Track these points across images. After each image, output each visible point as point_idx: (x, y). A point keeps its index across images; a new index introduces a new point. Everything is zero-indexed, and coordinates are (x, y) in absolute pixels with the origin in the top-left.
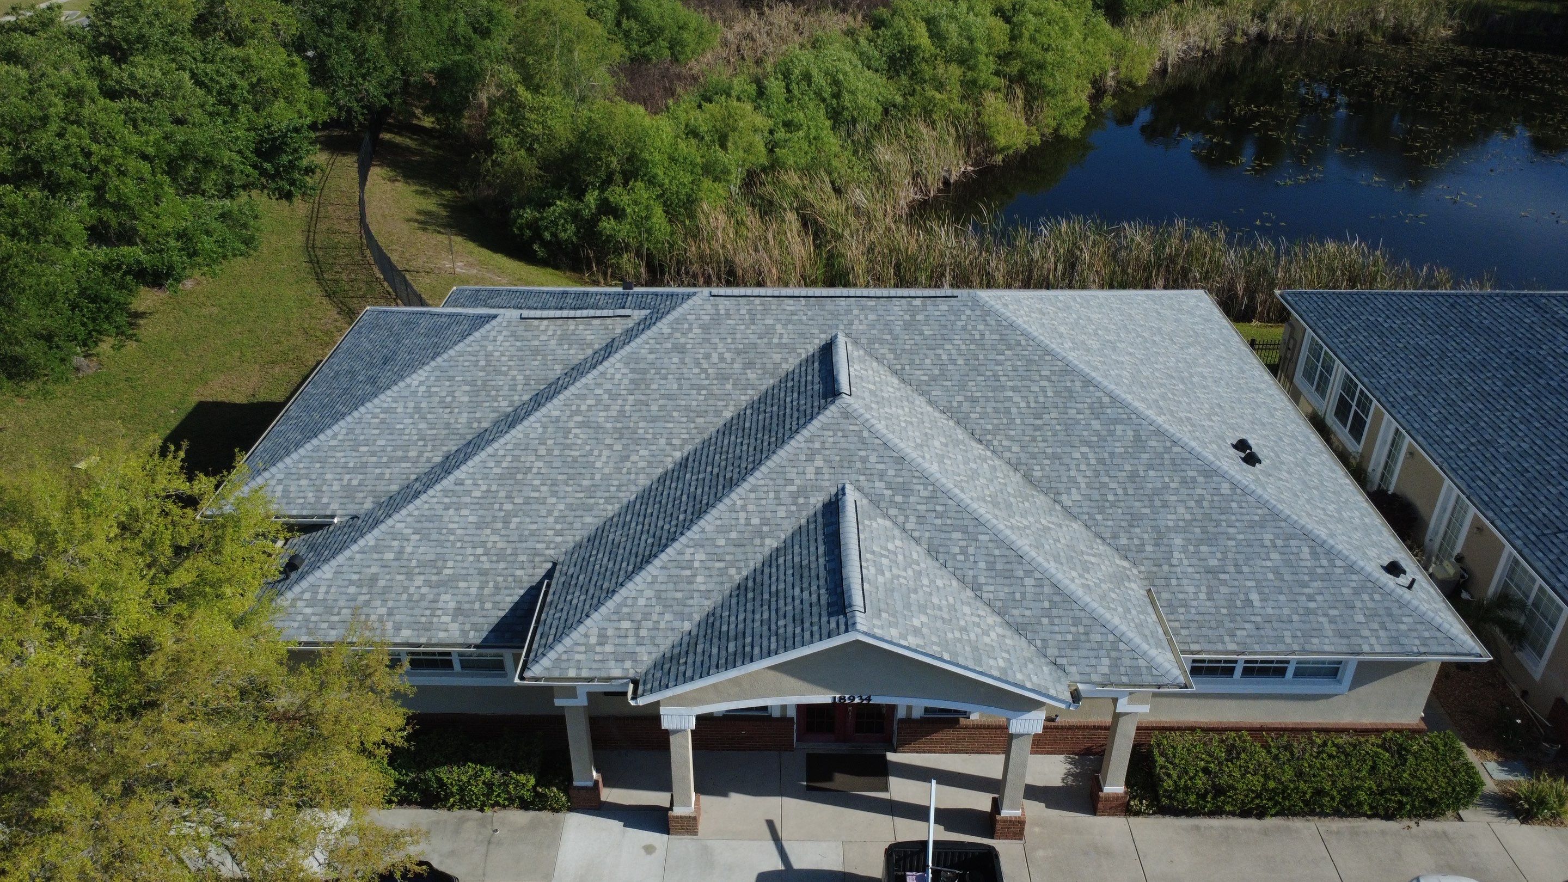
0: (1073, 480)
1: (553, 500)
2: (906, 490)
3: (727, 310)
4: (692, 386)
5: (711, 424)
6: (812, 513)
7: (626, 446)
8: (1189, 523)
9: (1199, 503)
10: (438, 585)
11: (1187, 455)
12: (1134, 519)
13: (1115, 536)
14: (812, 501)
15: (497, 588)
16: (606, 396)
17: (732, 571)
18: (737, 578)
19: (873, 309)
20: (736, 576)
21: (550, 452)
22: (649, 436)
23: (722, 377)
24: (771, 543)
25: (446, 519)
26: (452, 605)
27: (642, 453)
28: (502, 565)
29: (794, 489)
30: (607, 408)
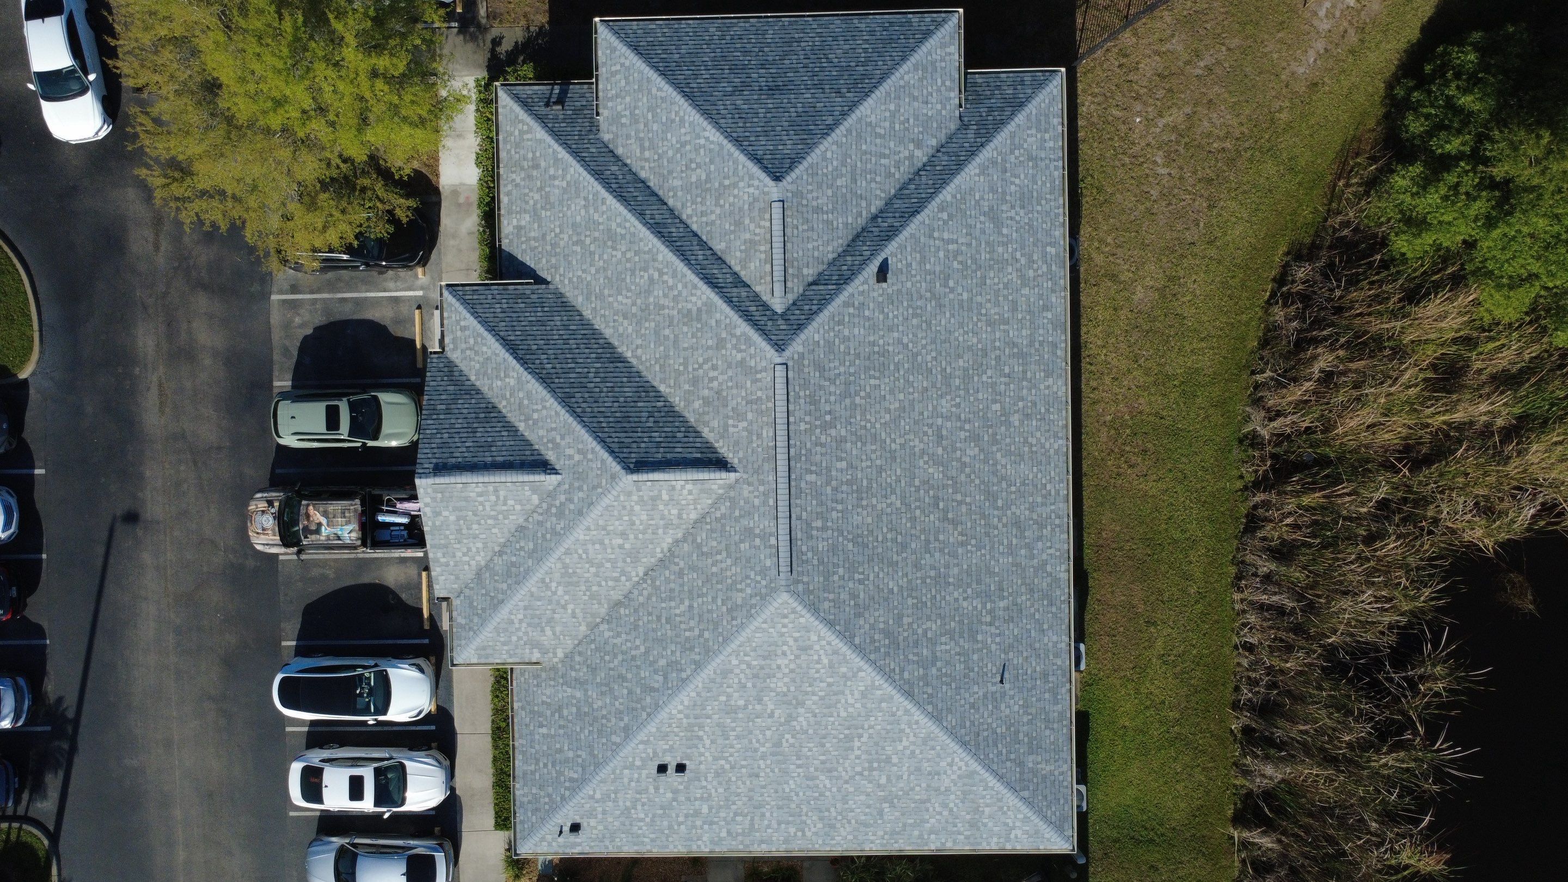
1: (593, 270)
2: (560, 514)
3: (760, 380)
4: (685, 359)
5: (654, 377)
6: (543, 452)
7: (634, 315)
10: (535, 210)
14: (550, 453)
15: (536, 248)
16: (676, 293)
17: (504, 403)
18: (500, 406)
19: (765, 503)
20: (502, 405)
21: (628, 260)
22: (643, 331)
23: (695, 382)
24: (521, 427)
25: (577, 201)
26: (523, 223)
27: (630, 329)
28: (549, 248)
29: (558, 440)
30: (665, 296)
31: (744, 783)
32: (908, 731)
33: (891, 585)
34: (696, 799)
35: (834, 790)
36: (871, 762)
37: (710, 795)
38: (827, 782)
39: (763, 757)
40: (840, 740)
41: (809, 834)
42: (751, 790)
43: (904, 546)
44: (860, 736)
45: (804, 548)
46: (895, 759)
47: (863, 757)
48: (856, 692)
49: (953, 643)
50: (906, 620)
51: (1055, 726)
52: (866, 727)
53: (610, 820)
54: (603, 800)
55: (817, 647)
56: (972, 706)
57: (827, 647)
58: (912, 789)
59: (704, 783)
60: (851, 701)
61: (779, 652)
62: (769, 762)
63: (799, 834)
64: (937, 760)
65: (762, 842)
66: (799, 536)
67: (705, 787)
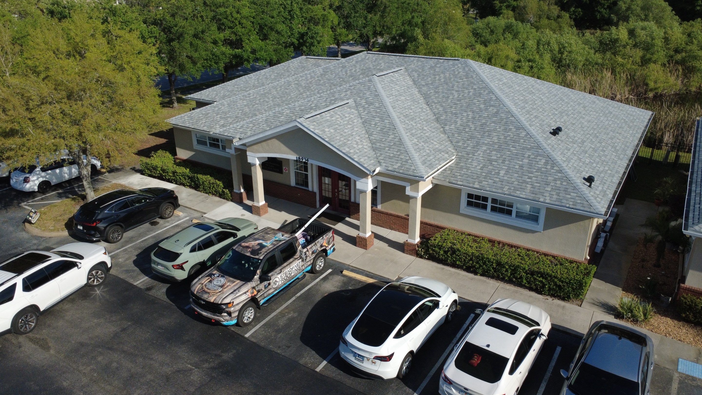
0: (456, 122)
2: (371, 104)
3: (369, 58)
8: (495, 143)
9: (505, 138)
11: (515, 121)
12: (472, 137)
13: (458, 142)
19: (422, 61)
25: (238, 102)
26: (222, 123)
29: (333, 98)
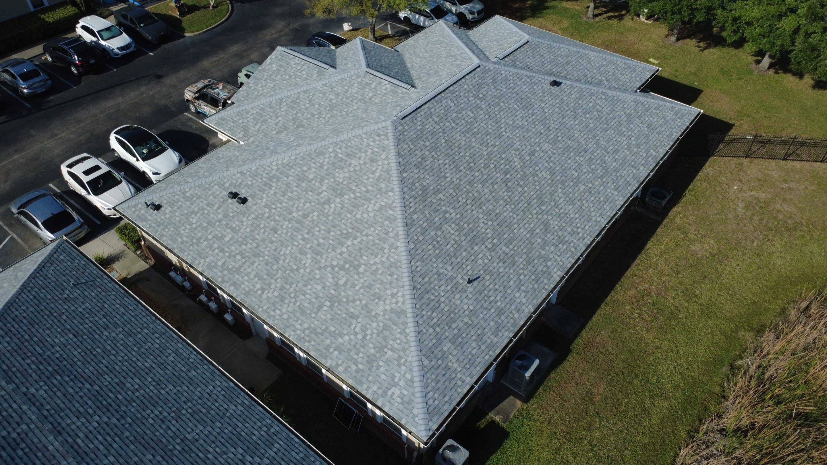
7: (425, 57)
31: (264, 233)
32: (386, 251)
33: (448, 175)
34: (231, 228)
35: (308, 270)
36: (345, 262)
37: (241, 229)
38: (309, 261)
39: (289, 221)
40: (342, 234)
41: (264, 296)
42: (263, 240)
43: (471, 169)
44: (355, 238)
45: (419, 119)
46: (361, 270)
47: (345, 255)
48: (378, 205)
49: (457, 233)
50: (440, 195)
51: (483, 347)
52: (364, 233)
53: (177, 214)
54: (187, 199)
55: (380, 163)
56: (439, 274)
57: (386, 166)
58: (354, 301)
59: (245, 219)
60: (370, 209)
61: (358, 156)
62: (290, 226)
63: (260, 292)
64: (388, 286)
65: (234, 284)
66: (422, 113)
67: (242, 222)
